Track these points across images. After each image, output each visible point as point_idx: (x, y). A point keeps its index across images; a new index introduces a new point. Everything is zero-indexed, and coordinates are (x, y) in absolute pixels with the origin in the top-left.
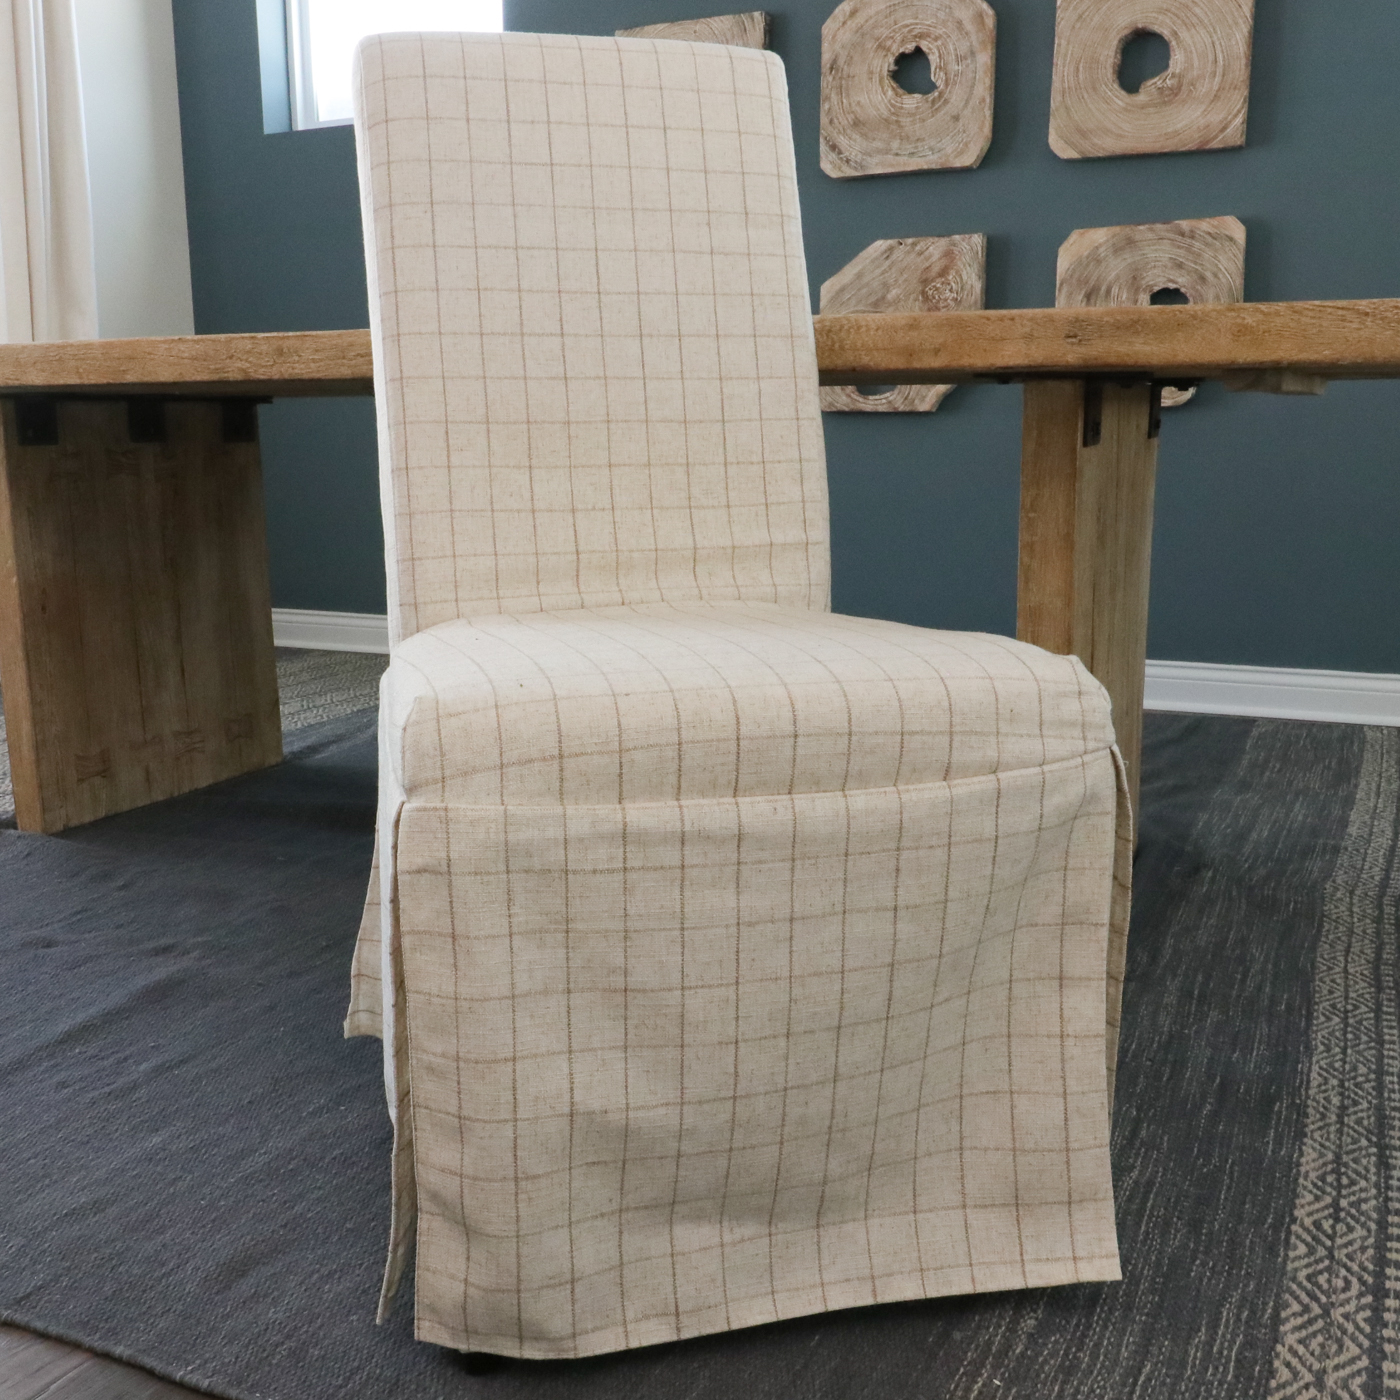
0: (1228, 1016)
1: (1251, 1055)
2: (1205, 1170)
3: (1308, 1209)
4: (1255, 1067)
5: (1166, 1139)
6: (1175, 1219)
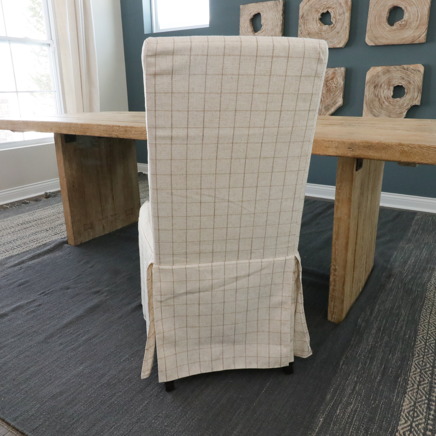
0: (390, 339)
1: (395, 356)
2: (373, 406)
3: (403, 426)
4: (395, 361)
5: (363, 391)
6: (361, 427)
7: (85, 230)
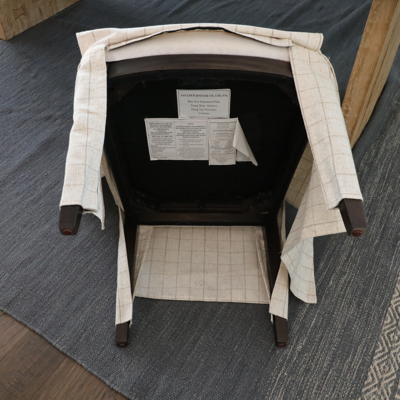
0: (394, 190)
1: (397, 213)
2: (368, 276)
3: (396, 300)
4: (397, 220)
5: (359, 258)
6: (353, 300)
7: (16, 18)
